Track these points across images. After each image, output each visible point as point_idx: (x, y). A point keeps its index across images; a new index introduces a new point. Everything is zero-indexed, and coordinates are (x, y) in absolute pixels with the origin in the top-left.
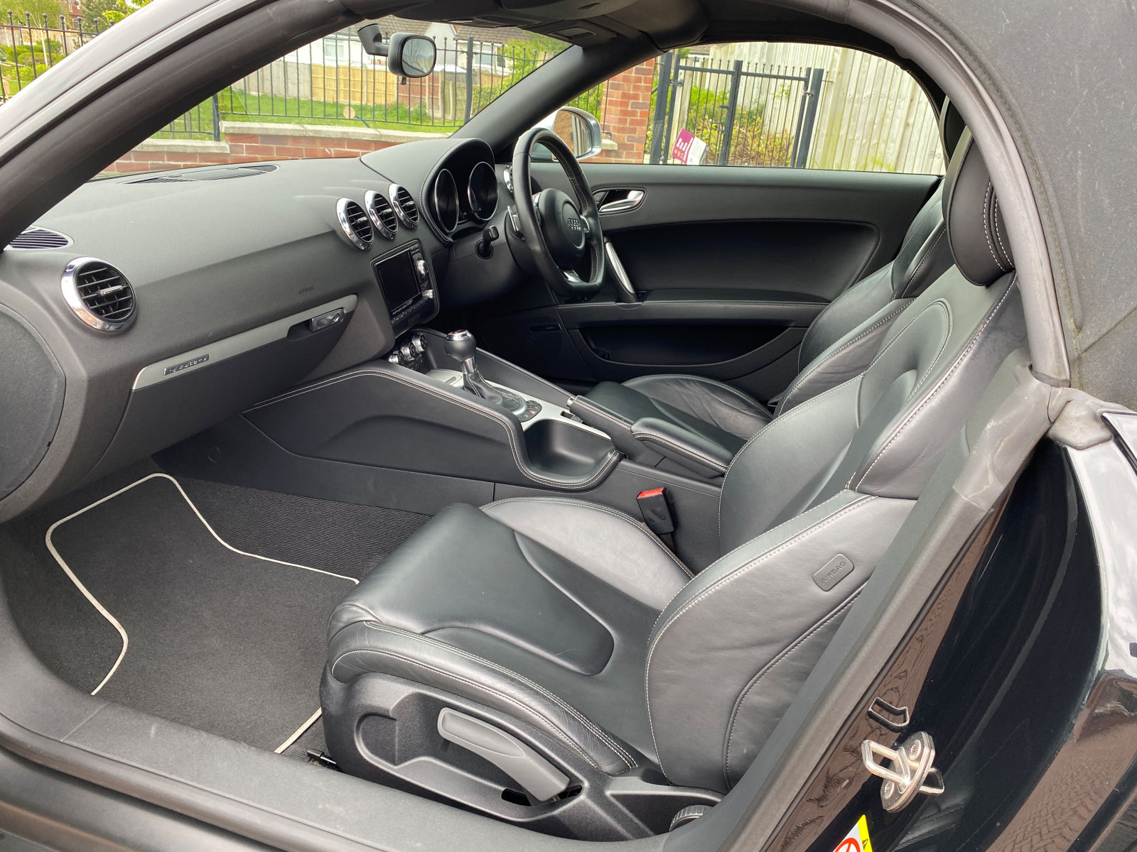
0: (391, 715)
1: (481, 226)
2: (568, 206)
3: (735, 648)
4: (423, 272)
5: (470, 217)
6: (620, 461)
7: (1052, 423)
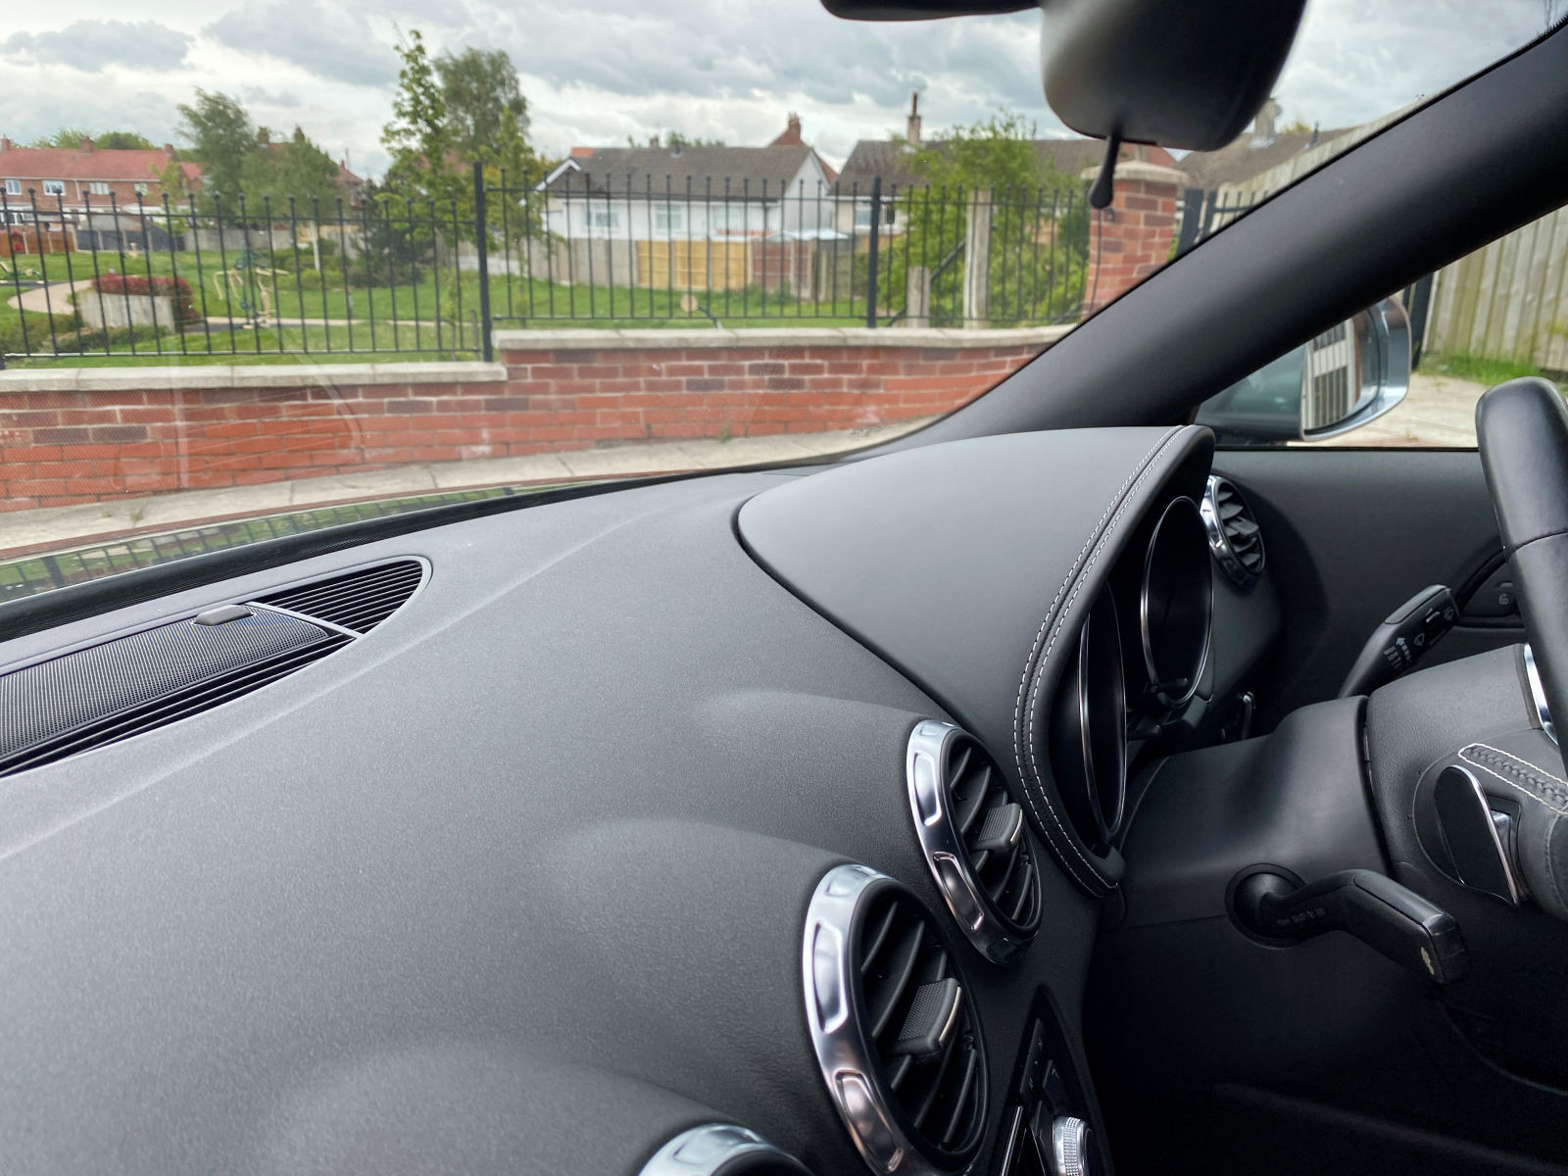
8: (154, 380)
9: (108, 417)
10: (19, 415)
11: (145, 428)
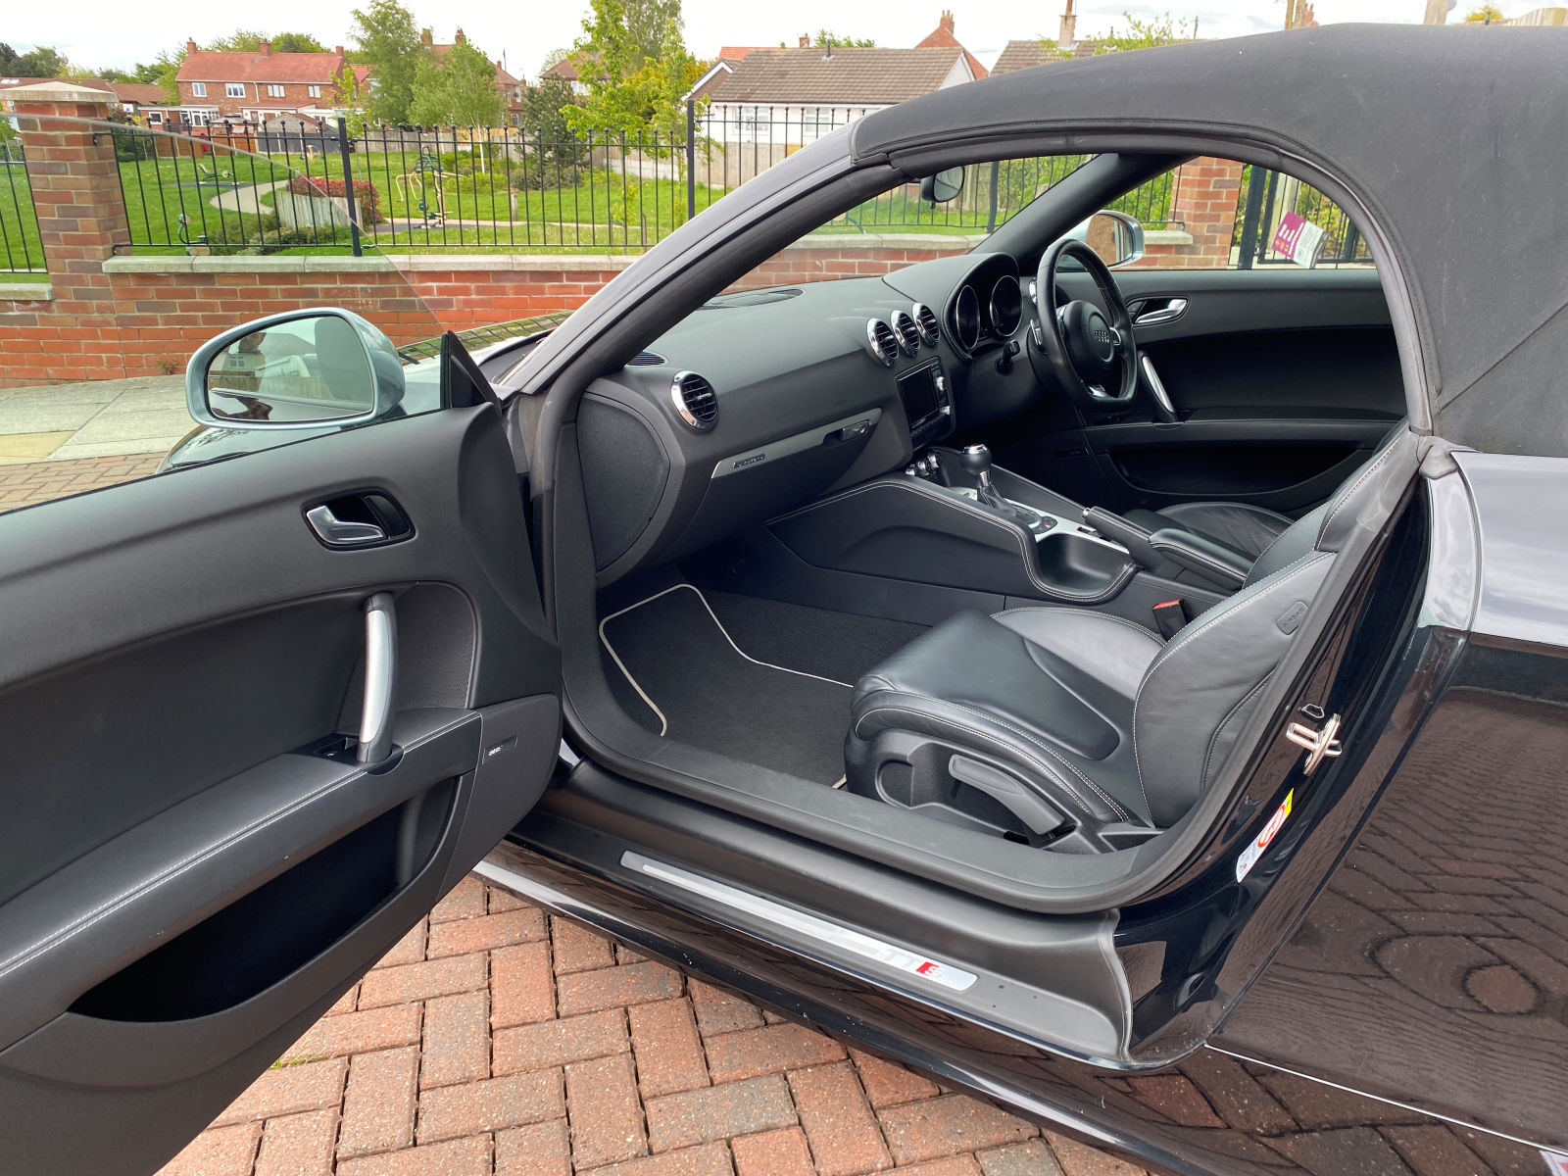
0: (908, 760)
1: (1002, 343)
2: (1095, 318)
3: (1210, 688)
4: (941, 388)
5: (991, 334)
6: (1137, 572)
7: (1421, 463)
8: (461, 264)
9: (428, 291)
10: (371, 288)
11: (451, 300)
